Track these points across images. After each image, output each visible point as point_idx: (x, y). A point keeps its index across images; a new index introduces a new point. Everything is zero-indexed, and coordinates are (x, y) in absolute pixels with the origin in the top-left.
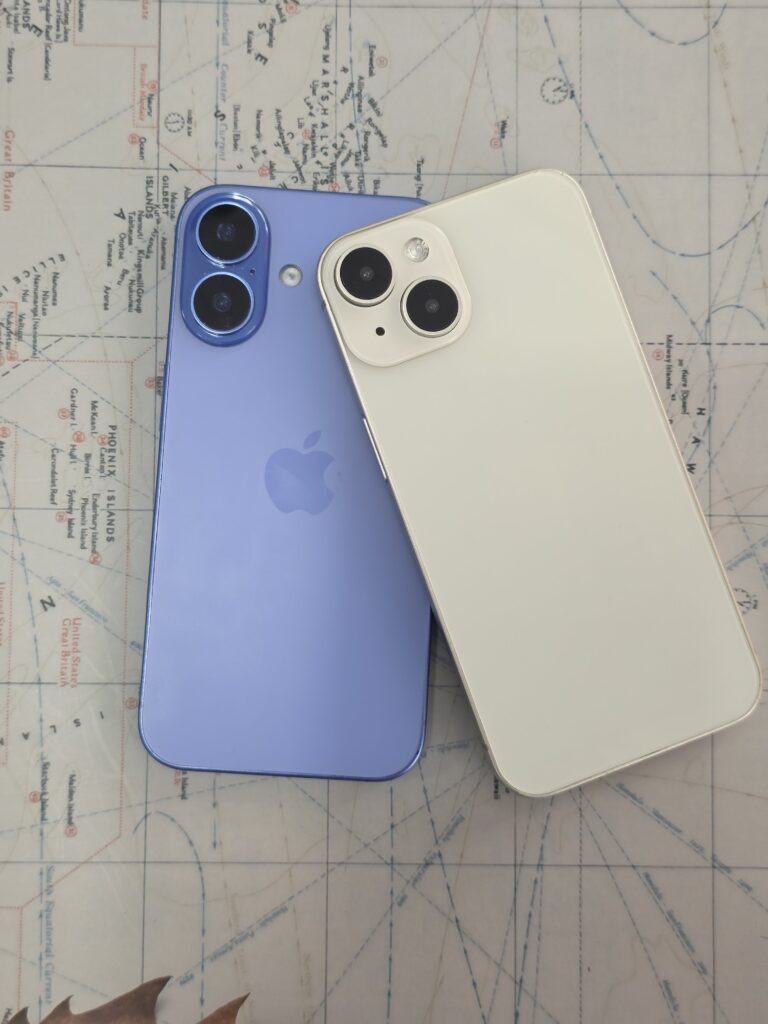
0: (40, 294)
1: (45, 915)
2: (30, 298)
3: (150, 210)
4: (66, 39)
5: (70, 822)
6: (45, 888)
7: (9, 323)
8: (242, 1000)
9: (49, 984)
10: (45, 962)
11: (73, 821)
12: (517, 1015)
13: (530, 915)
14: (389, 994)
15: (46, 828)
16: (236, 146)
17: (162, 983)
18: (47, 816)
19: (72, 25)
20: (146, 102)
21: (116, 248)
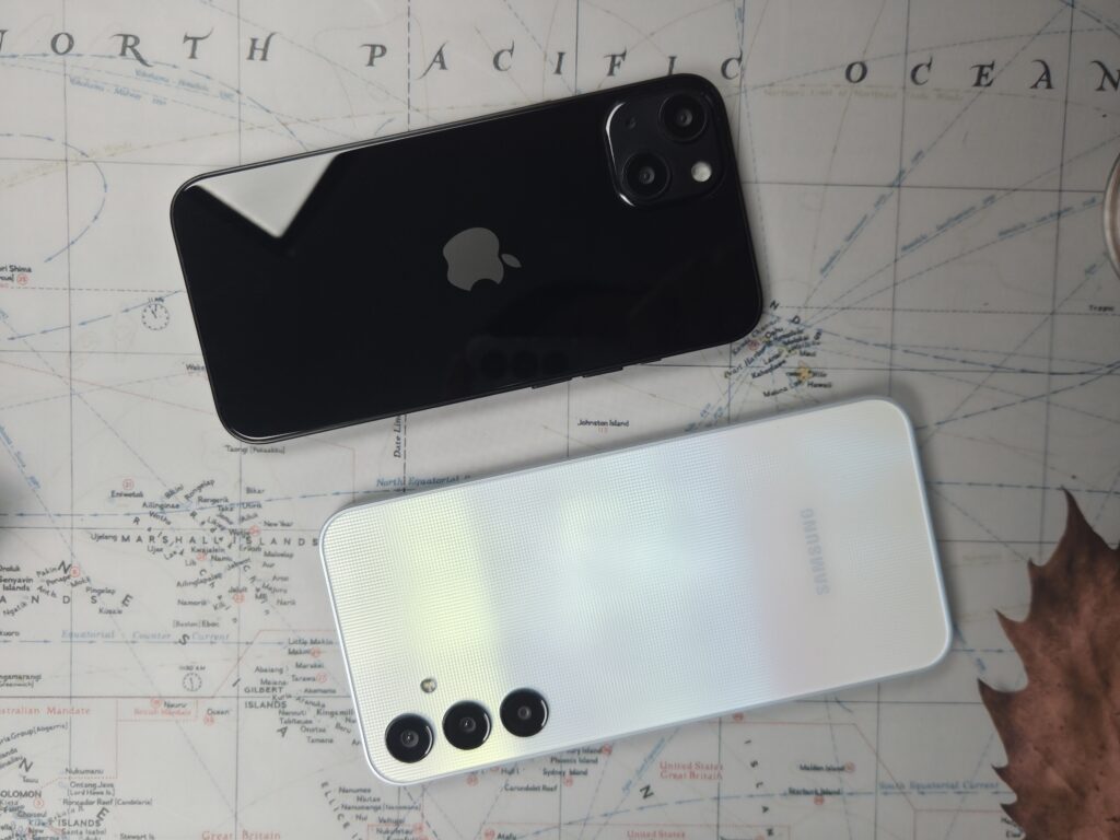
0: (360, 804)
1: (920, 789)
2: (364, 813)
3: (279, 704)
4: (112, 785)
5: (841, 769)
6: (897, 791)
7: (387, 832)
8: (1001, 617)
9: (982, 785)
10: (962, 789)
11: (840, 765)
12: (1023, 371)
13: (936, 357)
14: (1001, 486)
15: (846, 790)
16: (214, 625)
17: (983, 687)
18: (836, 790)
19: (95, 779)
20: (173, 709)
21: (315, 736)
